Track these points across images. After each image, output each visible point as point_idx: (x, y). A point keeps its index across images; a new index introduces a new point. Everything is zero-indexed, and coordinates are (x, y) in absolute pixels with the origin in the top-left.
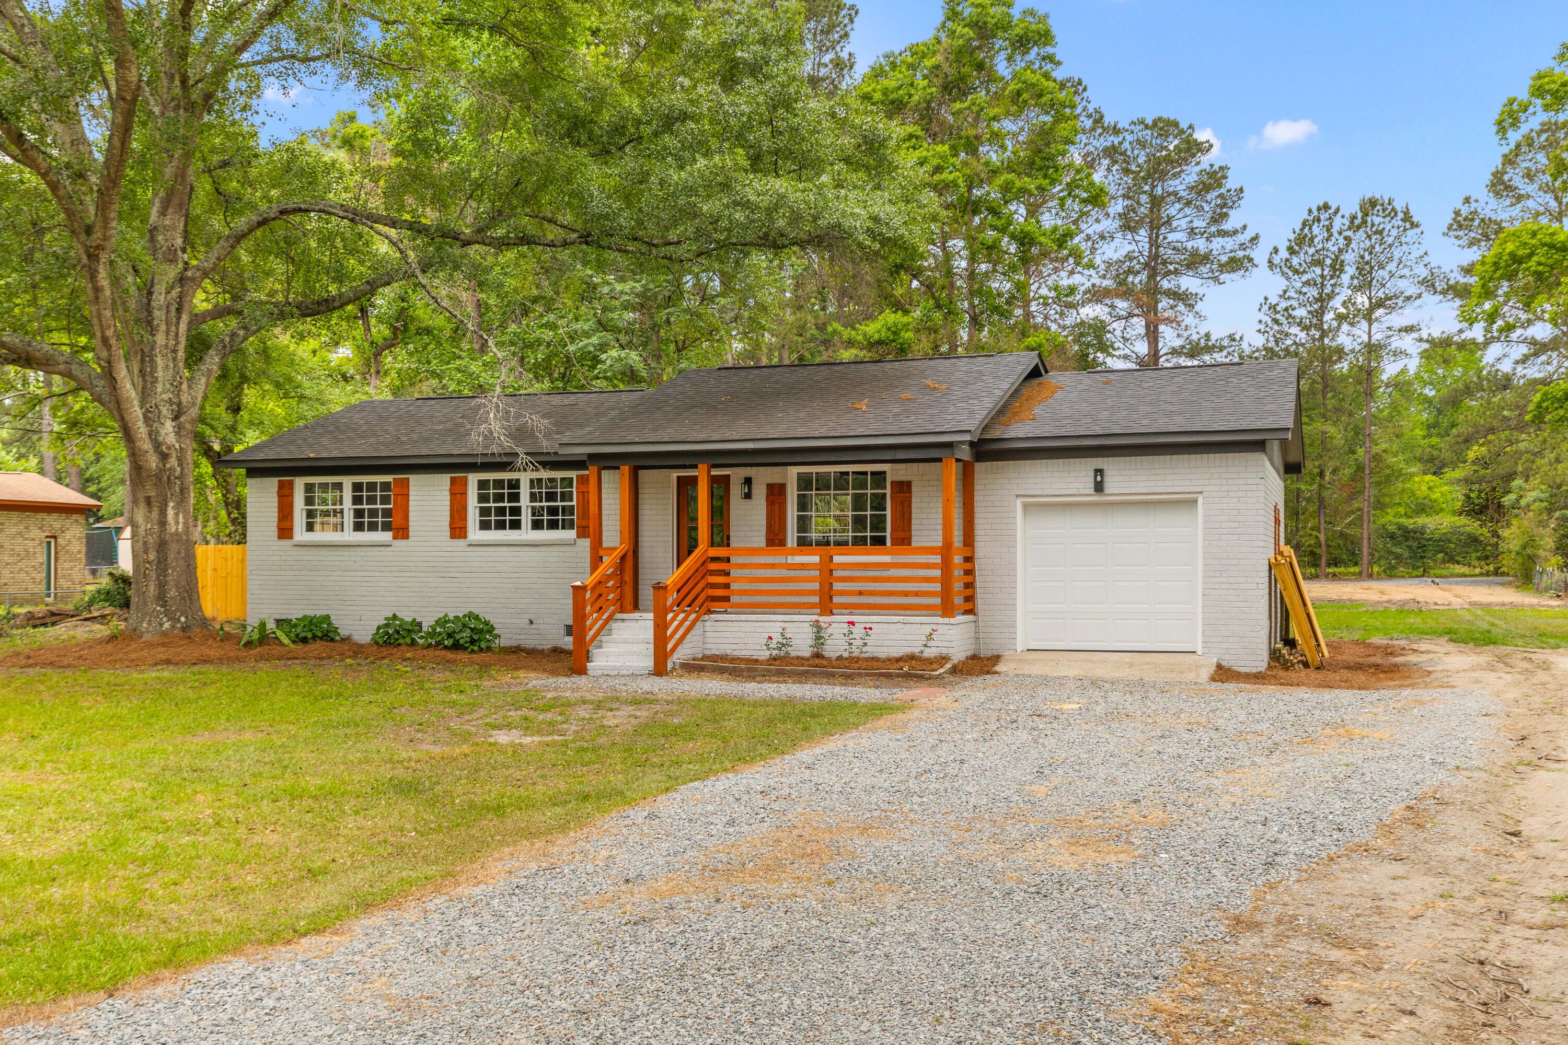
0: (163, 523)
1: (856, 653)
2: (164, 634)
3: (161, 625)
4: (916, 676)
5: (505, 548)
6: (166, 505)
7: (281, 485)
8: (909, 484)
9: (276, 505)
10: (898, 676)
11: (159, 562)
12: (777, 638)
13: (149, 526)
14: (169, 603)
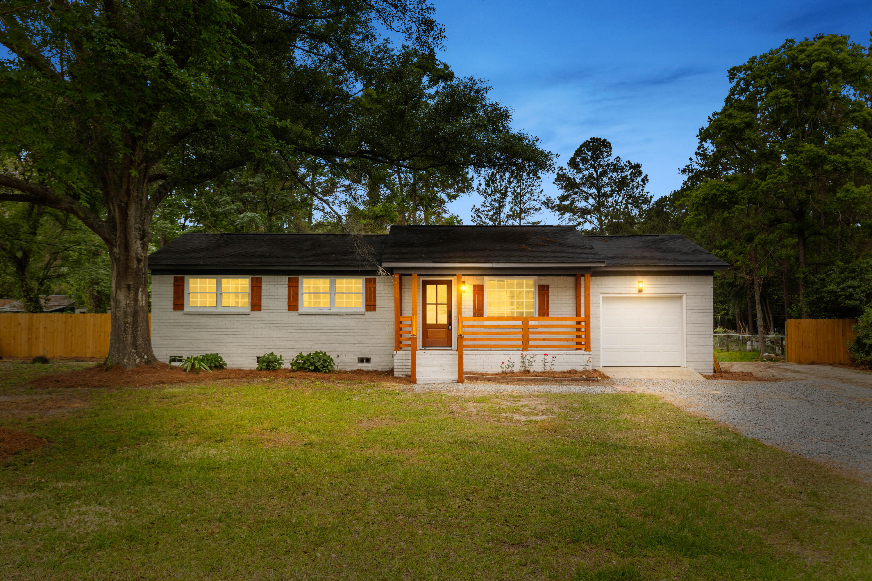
0: (136, 300)
1: (548, 369)
2: (137, 366)
3: (135, 360)
4: (590, 380)
5: (322, 317)
6: (138, 290)
7: (176, 280)
8: (548, 287)
9: (172, 291)
10: (581, 380)
11: (134, 323)
12: (507, 363)
13: (128, 302)
14: (139, 347)
